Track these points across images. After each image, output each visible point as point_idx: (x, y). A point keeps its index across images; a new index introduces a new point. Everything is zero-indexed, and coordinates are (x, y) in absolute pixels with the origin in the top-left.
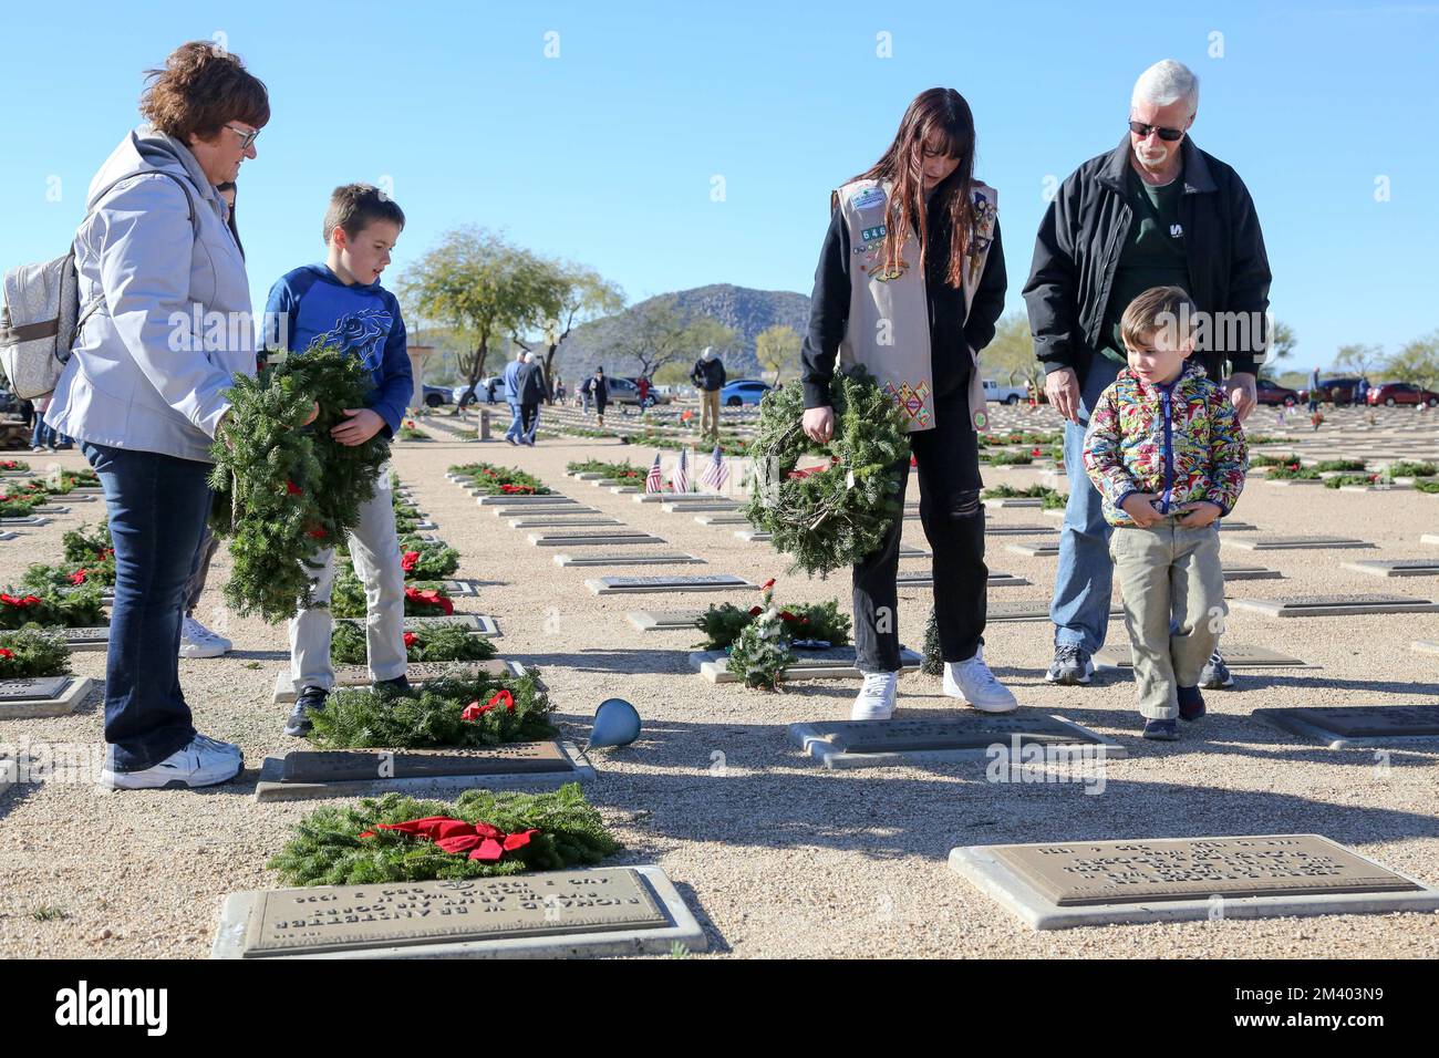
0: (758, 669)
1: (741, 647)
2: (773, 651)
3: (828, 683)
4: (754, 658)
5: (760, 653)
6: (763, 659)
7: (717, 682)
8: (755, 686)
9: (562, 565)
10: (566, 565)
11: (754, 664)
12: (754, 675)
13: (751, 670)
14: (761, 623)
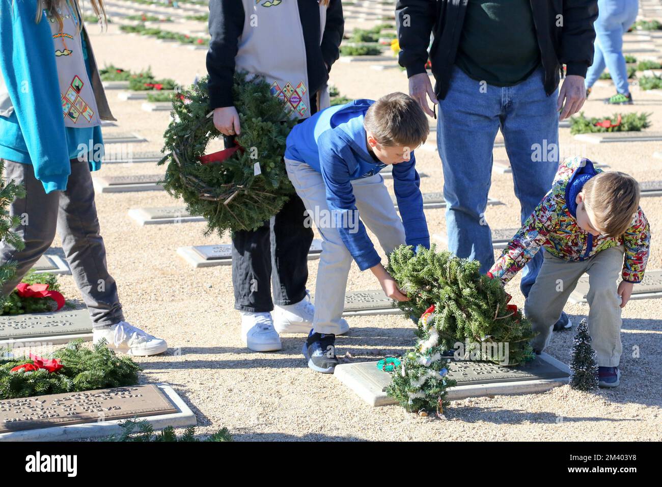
0: (420, 395)
1: (403, 374)
2: (435, 378)
3: (484, 403)
4: (416, 385)
5: (423, 380)
6: (426, 386)
7: (376, 406)
8: (416, 411)
9: (142, 224)
10: (147, 223)
11: (415, 391)
12: (415, 401)
13: (412, 396)
14: (423, 350)
